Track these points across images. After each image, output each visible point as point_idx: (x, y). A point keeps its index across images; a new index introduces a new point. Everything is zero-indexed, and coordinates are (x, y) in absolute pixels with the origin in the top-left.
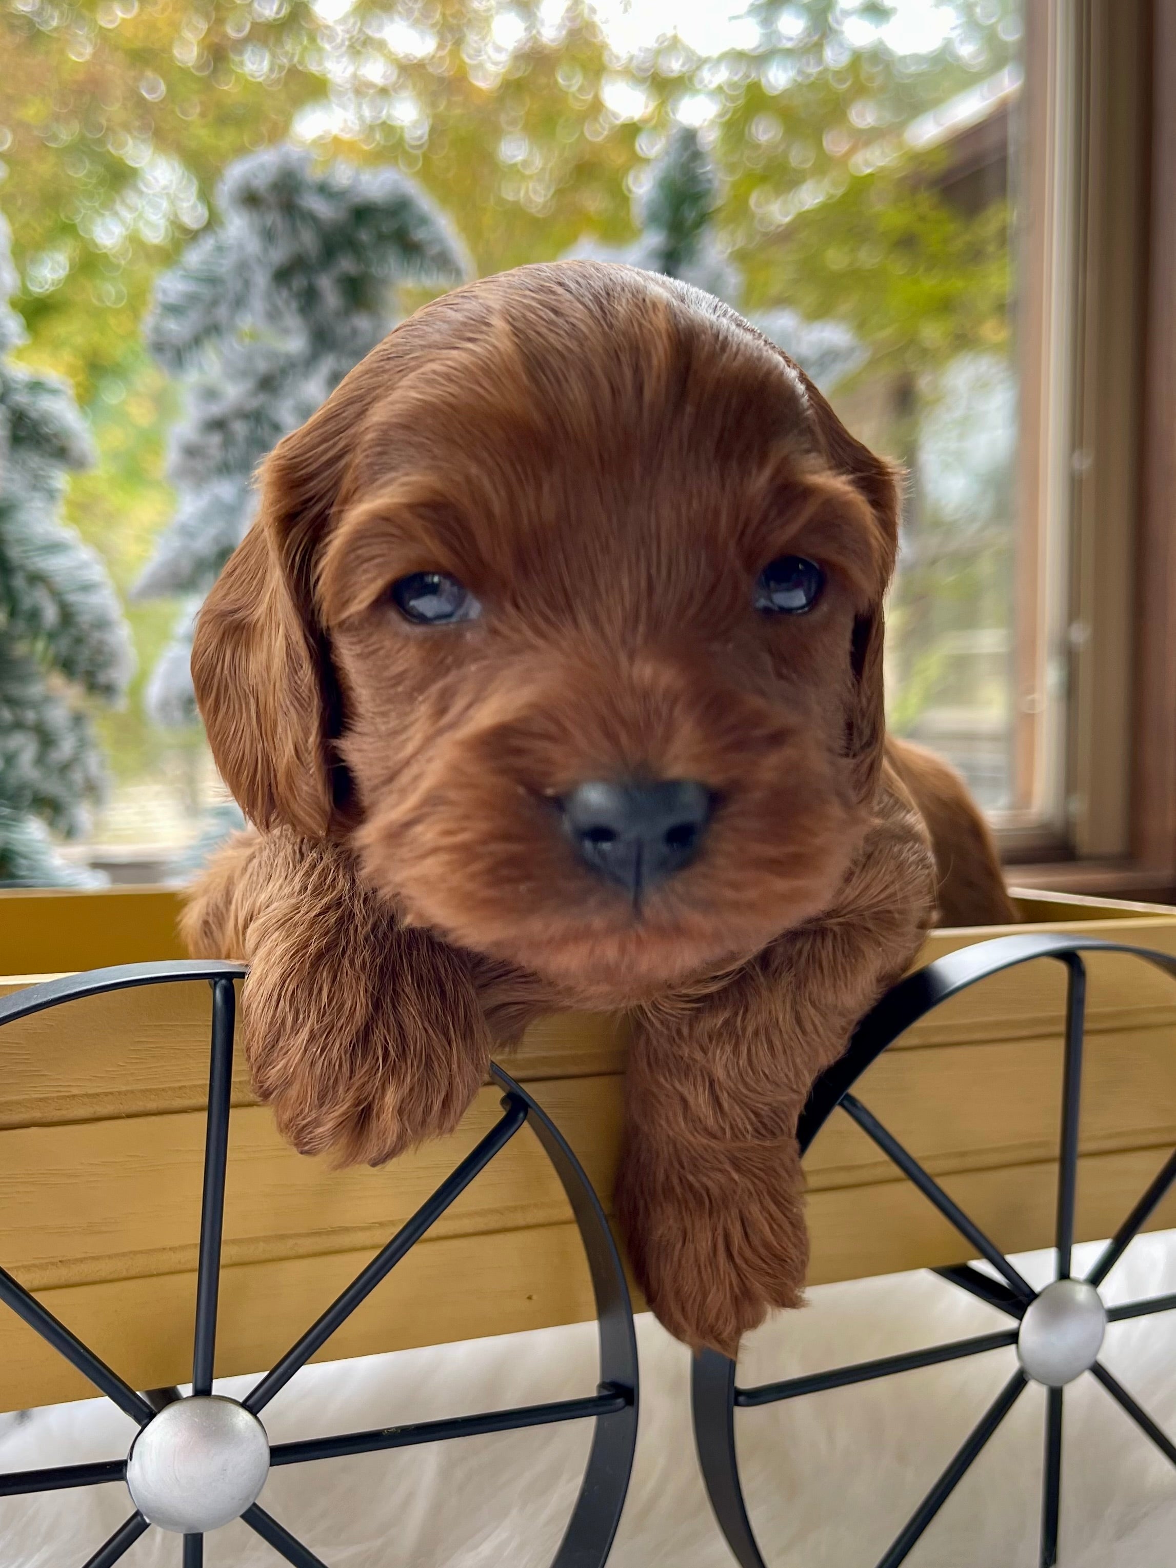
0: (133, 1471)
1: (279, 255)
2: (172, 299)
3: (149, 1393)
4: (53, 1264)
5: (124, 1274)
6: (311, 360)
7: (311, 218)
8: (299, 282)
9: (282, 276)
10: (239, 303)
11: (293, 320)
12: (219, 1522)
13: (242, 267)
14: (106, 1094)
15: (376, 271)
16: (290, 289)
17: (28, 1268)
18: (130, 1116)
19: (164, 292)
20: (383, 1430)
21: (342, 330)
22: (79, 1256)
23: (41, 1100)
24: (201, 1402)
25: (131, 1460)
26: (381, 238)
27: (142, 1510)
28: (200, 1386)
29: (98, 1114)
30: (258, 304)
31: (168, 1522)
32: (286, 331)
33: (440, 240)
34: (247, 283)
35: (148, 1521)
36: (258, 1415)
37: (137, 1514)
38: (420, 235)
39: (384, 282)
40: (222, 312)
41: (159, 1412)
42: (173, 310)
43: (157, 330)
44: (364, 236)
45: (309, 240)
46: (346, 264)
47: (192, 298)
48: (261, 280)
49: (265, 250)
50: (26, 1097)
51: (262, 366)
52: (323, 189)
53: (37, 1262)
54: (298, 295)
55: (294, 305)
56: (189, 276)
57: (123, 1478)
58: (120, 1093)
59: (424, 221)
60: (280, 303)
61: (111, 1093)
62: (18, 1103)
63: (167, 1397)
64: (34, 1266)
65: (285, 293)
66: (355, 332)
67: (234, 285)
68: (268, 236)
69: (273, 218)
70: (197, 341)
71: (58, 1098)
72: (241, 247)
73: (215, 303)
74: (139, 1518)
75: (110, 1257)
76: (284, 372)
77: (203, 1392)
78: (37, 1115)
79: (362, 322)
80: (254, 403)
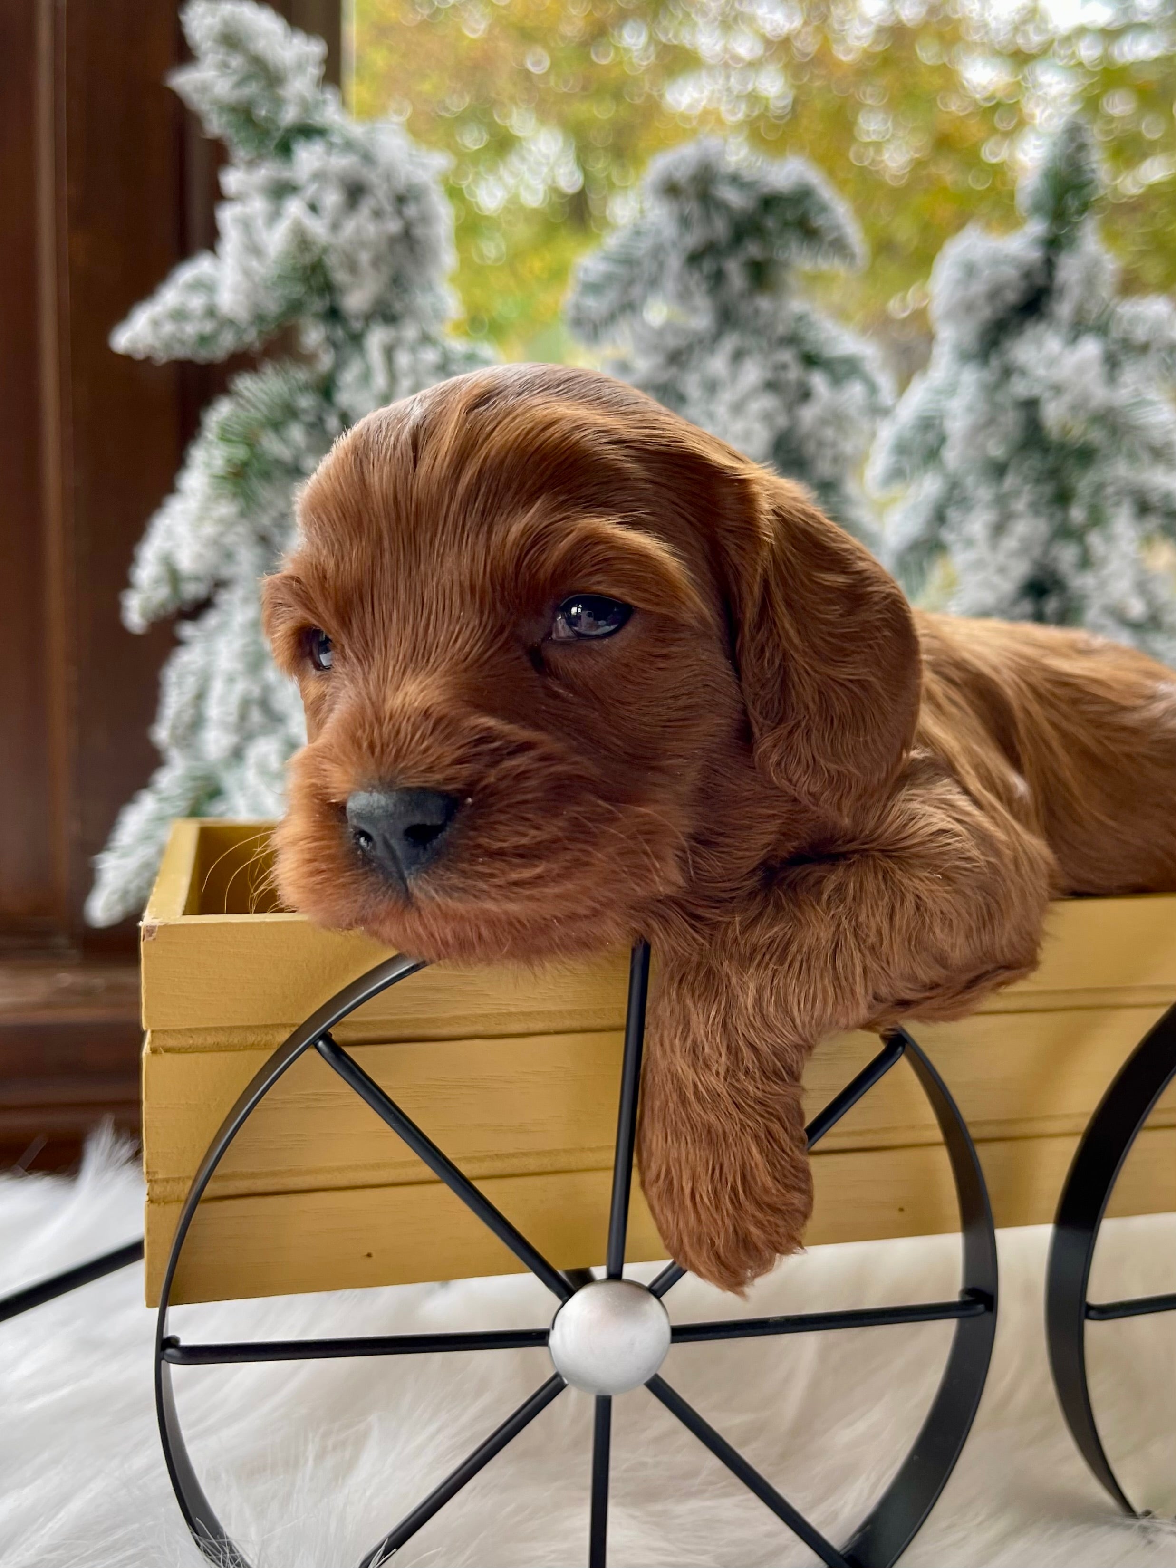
0: (554, 1339)
1: (693, 240)
2: (592, 278)
3: (568, 1273)
4: (489, 1157)
5: (549, 1168)
6: (717, 336)
7: (721, 206)
8: (708, 265)
9: (694, 259)
10: (654, 283)
11: (703, 302)
12: (627, 1387)
13: (658, 251)
14: (538, 1013)
15: (781, 255)
16: (701, 270)
17: (468, 1160)
18: (557, 1033)
19: (586, 270)
20: (768, 1319)
21: (745, 309)
22: (512, 1151)
23: (483, 1016)
24: (615, 1286)
25: (553, 1328)
26: (786, 224)
27: (562, 1373)
28: (612, 1270)
29: (532, 1030)
30: (670, 284)
31: (583, 1383)
32: (694, 310)
33: (838, 227)
34: (661, 265)
35: (566, 1382)
36: (662, 1298)
37: (557, 1376)
38: (819, 222)
39: (786, 265)
40: (636, 291)
41: (578, 1290)
42: (593, 288)
43: (578, 307)
44: (770, 223)
45: (721, 228)
46: (753, 249)
47: (609, 279)
48: (674, 262)
49: (681, 235)
50: (471, 1012)
51: (672, 342)
52: (735, 180)
53: (477, 1155)
54: (708, 277)
55: (704, 287)
56: (607, 258)
57: (546, 1344)
58: (549, 1012)
59: (824, 209)
60: (692, 284)
61: (543, 1012)
62: (465, 1018)
63: (583, 1278)
64: (474, 1158)
65: (696, 276)
66: (757, 312)
67: (649, 267)
68: (684, 222)
69: (692, 207)
70: (611, 318)
71: (499, 1014)
72: (658, 232)
73: (631, 282)
74: (558, 1379)
75: (538, 1154)
76: (690, 348)
77: (615, 1276)
78: (479, 1028)
79: (764, 303)
80: (664, 376)
